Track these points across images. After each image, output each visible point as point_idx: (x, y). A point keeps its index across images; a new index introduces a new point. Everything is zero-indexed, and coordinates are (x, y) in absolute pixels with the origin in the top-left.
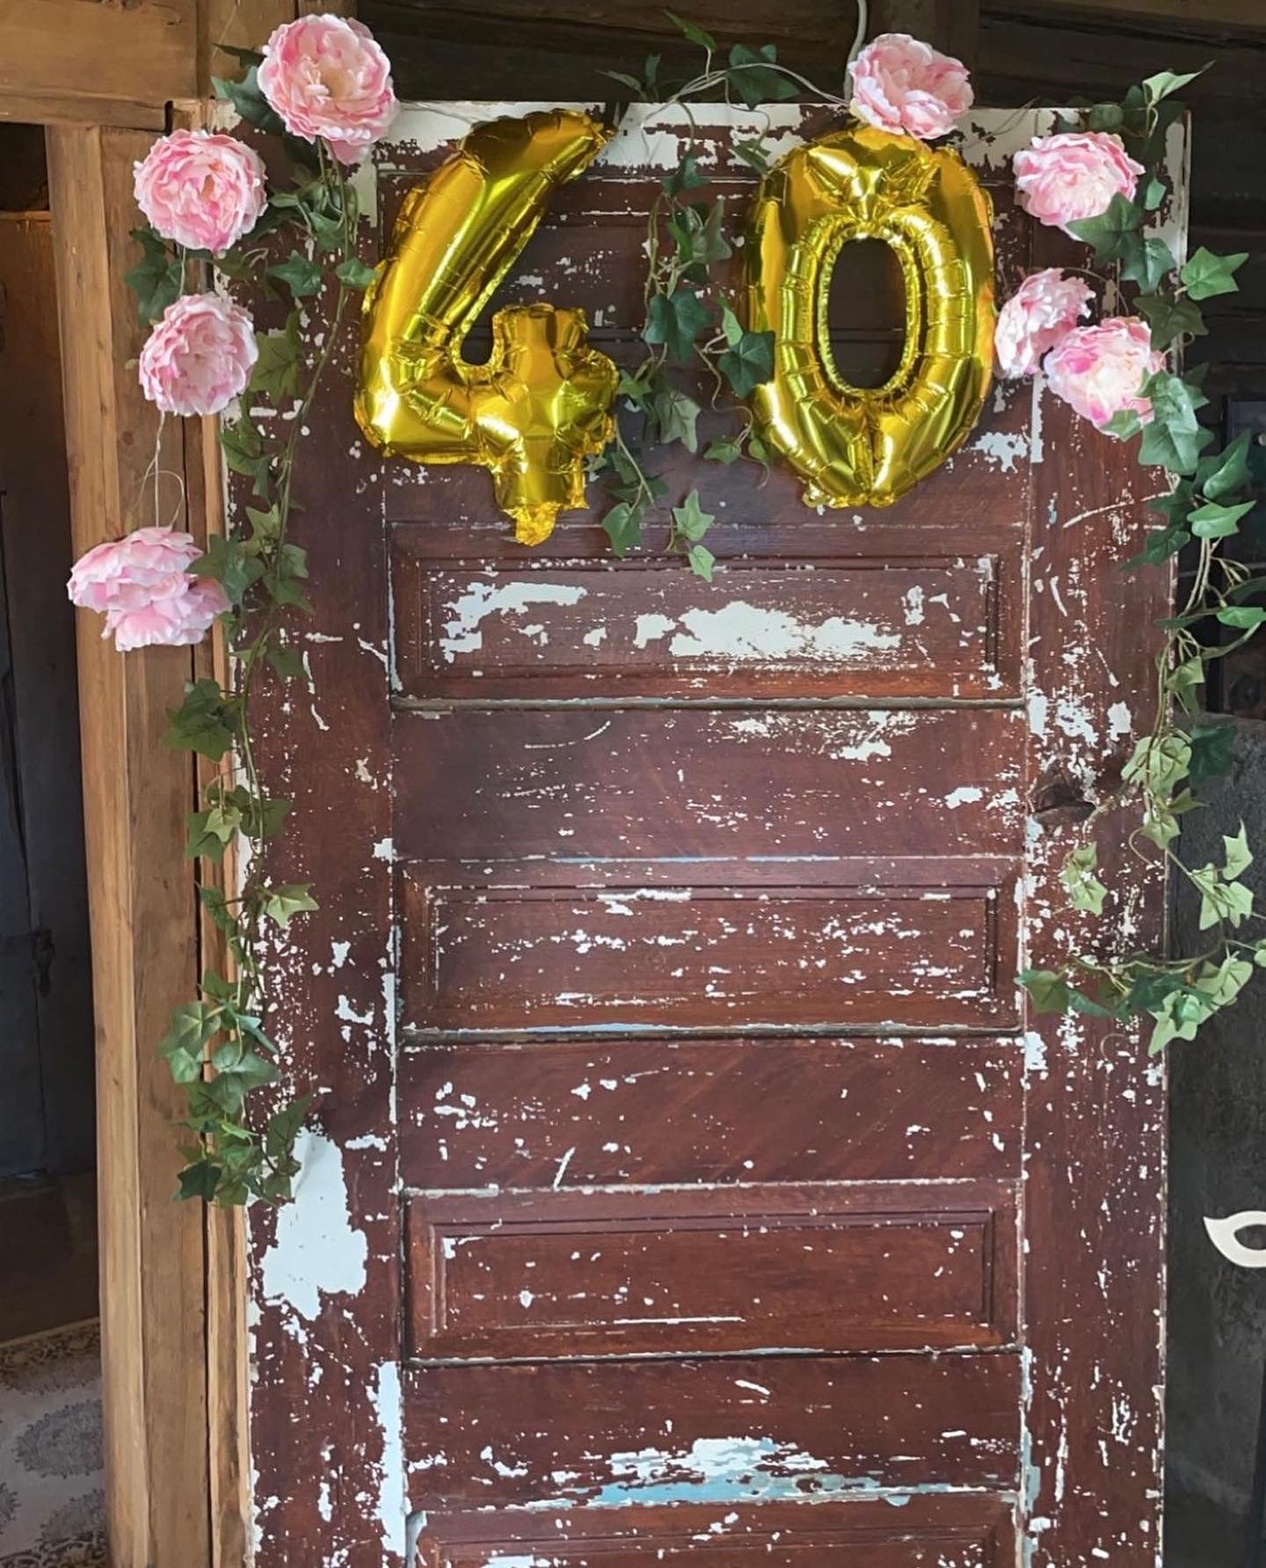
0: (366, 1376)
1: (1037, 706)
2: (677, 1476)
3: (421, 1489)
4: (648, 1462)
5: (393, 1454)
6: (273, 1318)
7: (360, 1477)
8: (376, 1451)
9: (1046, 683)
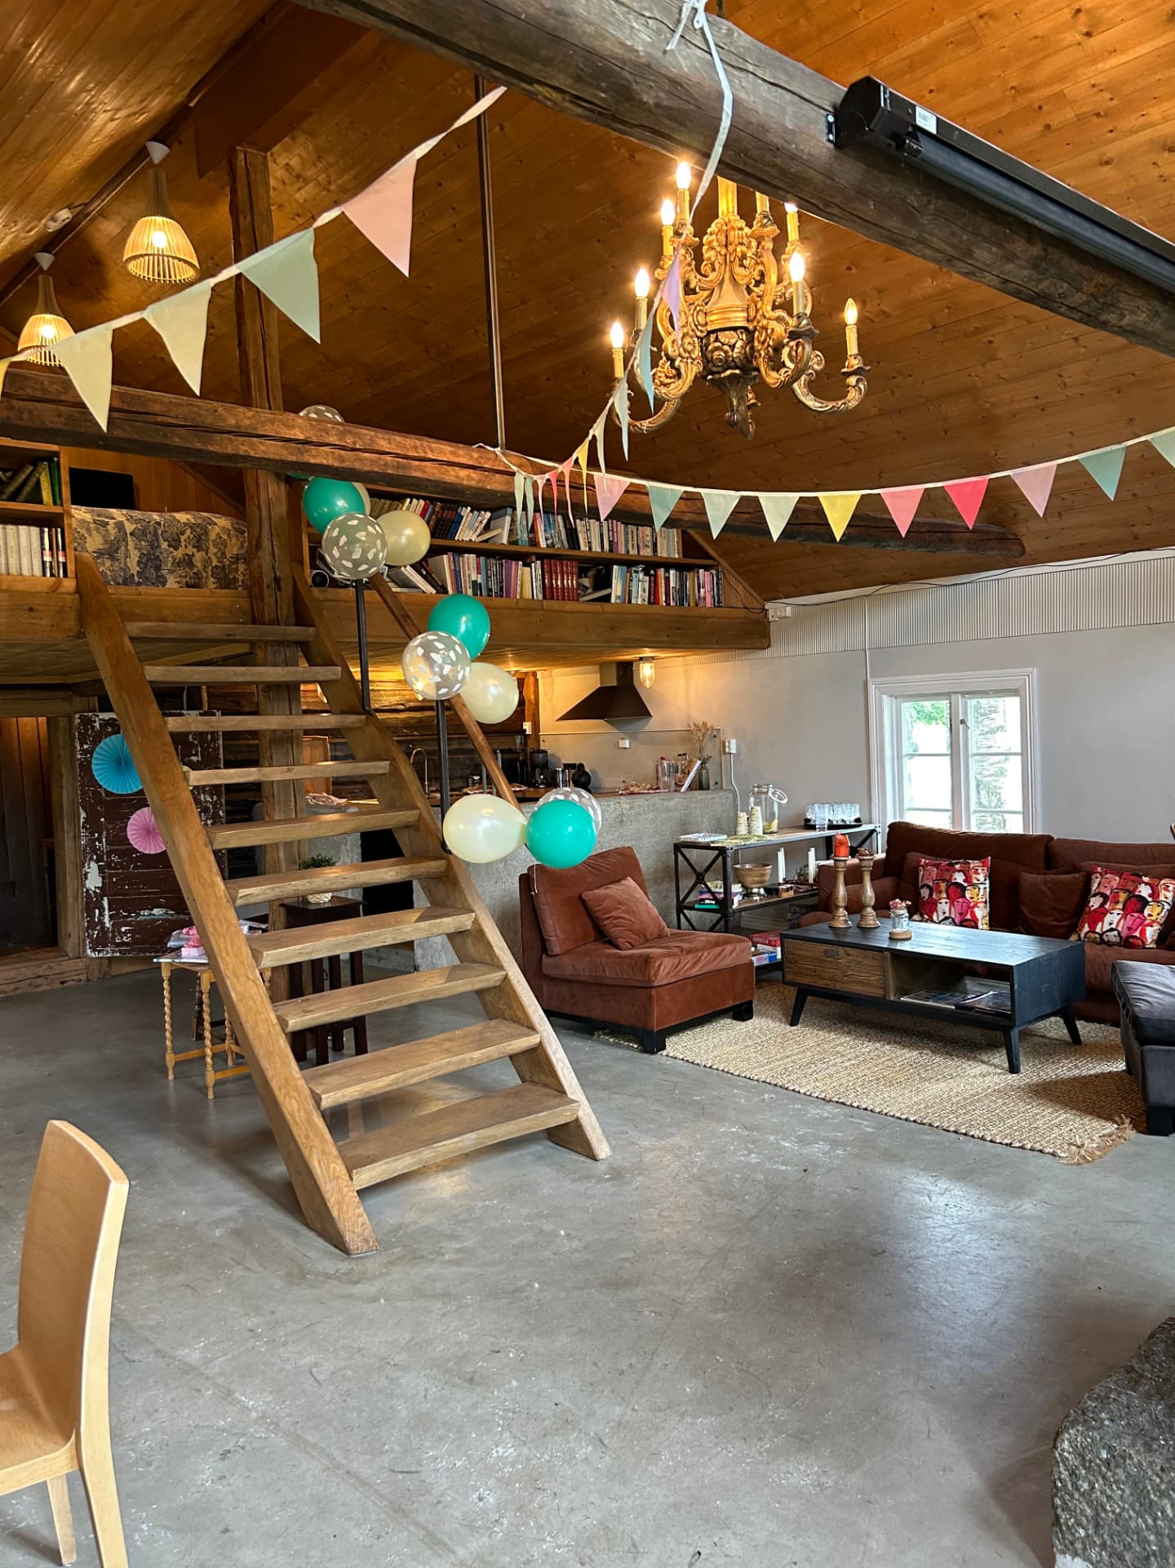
0: (102, 899)
1: (202, 796)
2: (151, 914)
3: (111, 917)
4: (146, 913)
5: (107, 912)
6: (88, 890)
7: (101, 915)
8: (104, 910)
9: (204, 793)
